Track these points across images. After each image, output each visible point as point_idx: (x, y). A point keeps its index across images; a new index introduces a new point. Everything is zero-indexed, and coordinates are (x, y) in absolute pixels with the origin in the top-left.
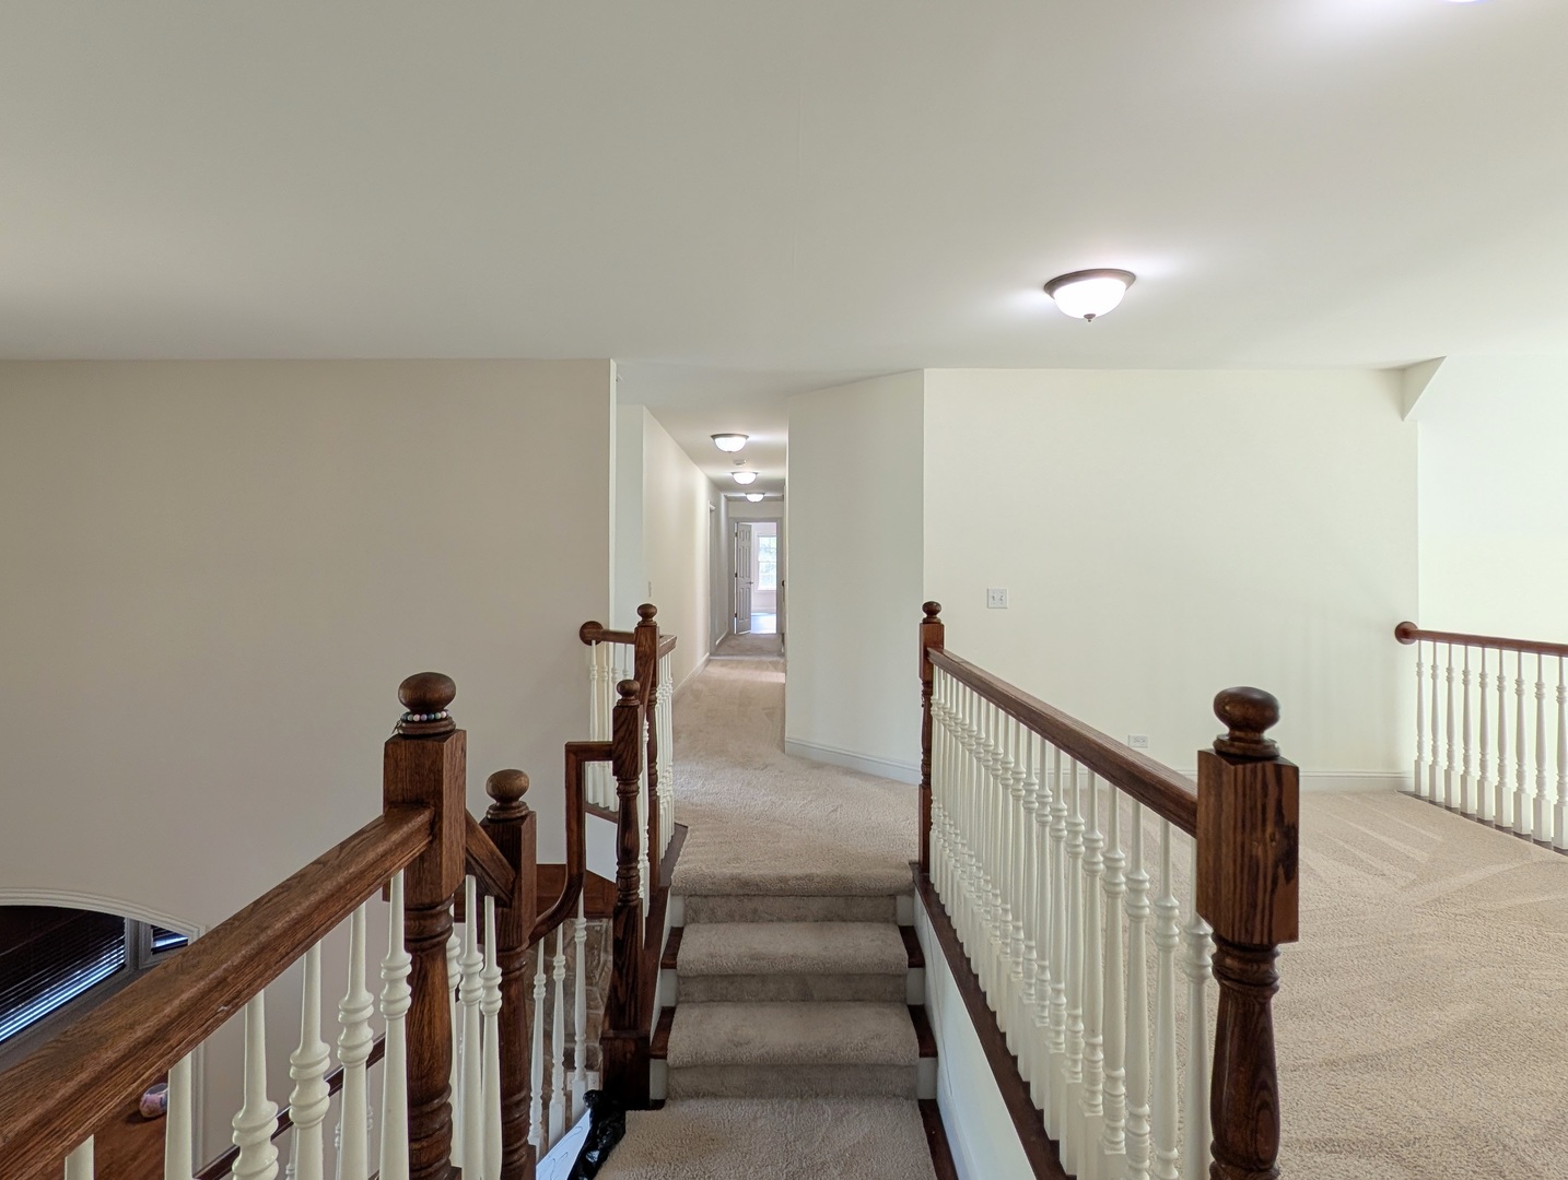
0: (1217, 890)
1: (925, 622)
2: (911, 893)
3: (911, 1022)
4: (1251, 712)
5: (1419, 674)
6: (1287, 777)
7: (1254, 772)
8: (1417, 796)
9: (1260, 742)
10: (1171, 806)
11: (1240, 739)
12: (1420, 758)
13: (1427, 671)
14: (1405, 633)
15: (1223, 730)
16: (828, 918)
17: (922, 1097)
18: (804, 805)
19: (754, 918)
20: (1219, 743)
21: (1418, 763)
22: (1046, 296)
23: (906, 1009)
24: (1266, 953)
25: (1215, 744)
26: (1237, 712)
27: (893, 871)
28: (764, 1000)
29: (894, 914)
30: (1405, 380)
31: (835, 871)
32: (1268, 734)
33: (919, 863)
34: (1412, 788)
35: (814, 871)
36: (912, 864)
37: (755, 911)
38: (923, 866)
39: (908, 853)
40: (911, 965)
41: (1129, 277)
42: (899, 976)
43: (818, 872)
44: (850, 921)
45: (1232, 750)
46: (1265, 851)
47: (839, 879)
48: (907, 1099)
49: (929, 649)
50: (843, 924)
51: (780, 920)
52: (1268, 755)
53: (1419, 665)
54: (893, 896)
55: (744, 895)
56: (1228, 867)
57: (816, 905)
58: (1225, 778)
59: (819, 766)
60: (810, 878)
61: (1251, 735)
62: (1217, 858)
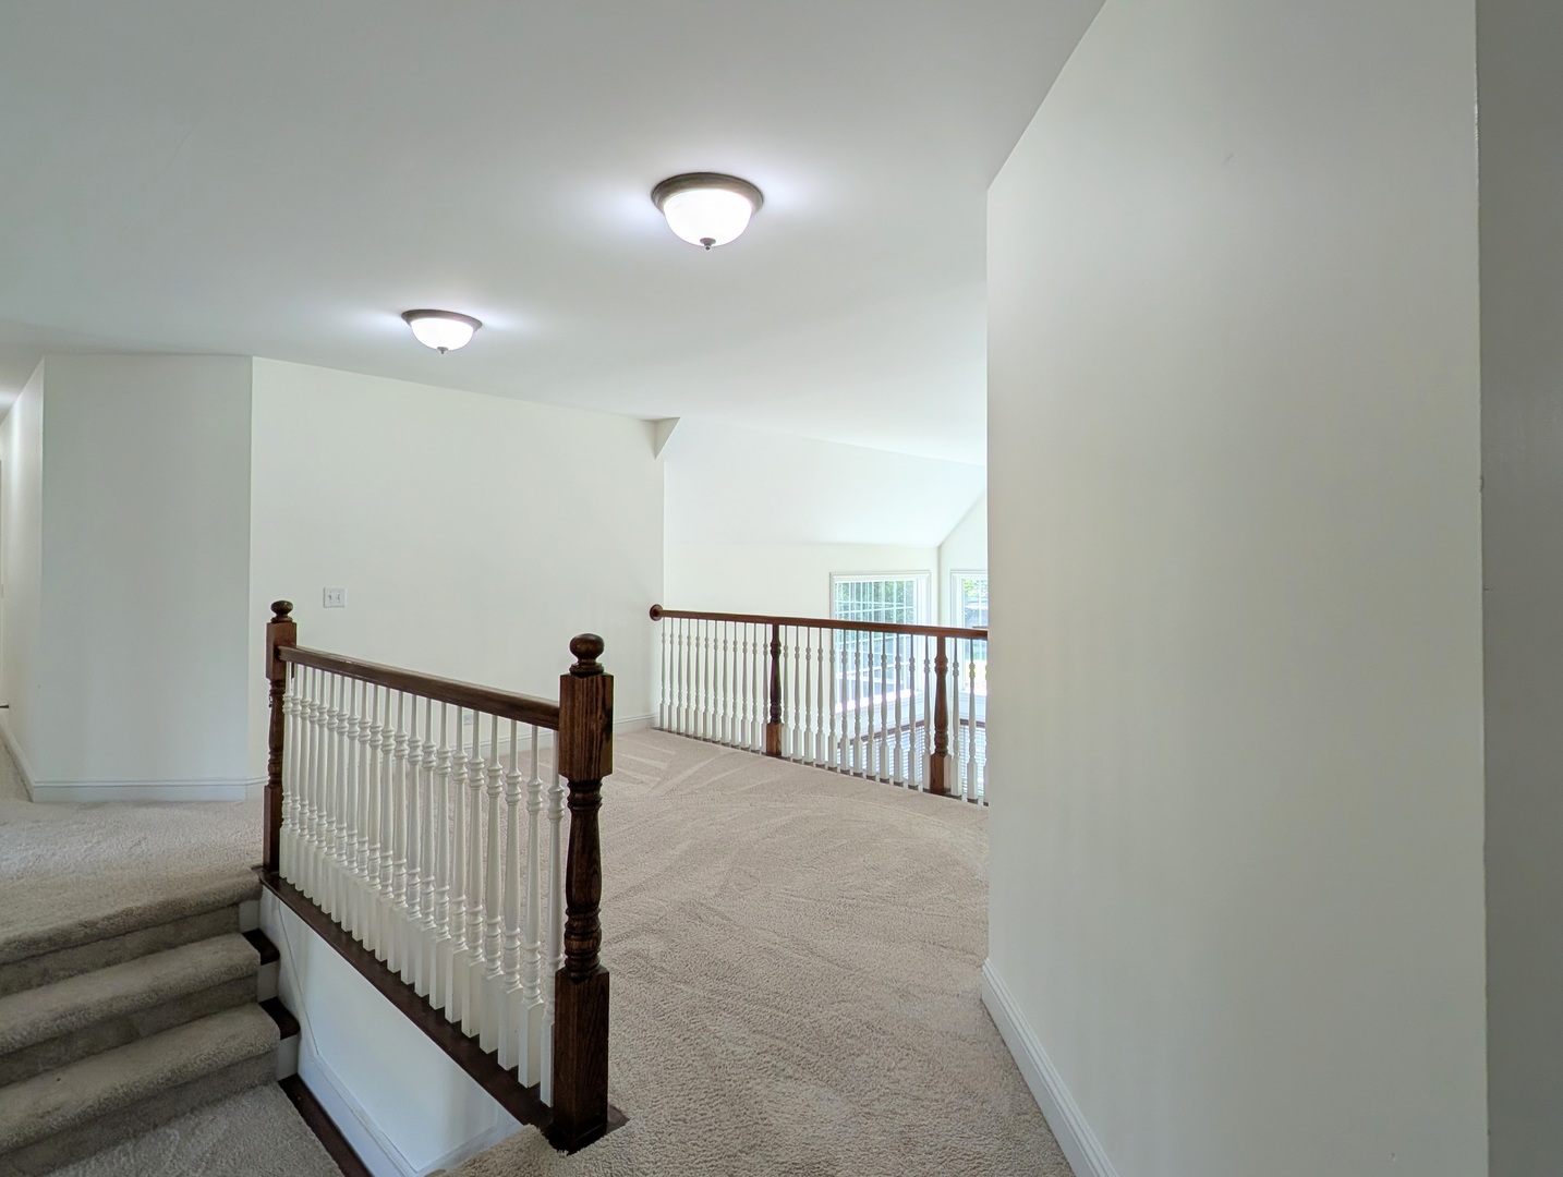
0: (572, 756)
1: (274, 621)
2: (256, 895)
3: (267, 1014)
4: (591, 647)
5: (663, 641)
6: (608, 681)
7: (592, 681)
8: (662, 730)
9: (595, 663)
10: (542, 716)
11: (584, 664)
12: (663, 701)
13: (668, 638)
14: (656, 613)
15: (575, 660)
16: (152, 950)
17: (281, 1077)
18: (91, 848)
19: (46, 979)
20: (573, 669)
21: (662, 706)
22: (403, 322)
23: (260, 1008)
24: (597, 784)
25: (570, 669)
26: (583, 648)
27: (235, 880)
28: (69, 1062)
29: (237, 923)
30: (658, 429)
31: (161, 898)
32: (599, 660)
33: (265, 865)
34: (658, 725)
35: (131, 905)
36: (255, 868)
37: (45, 972)
38: (271, 868)
39: (249, 860)
40: (264, 961)
41: (477, 324)
42: (250, 976)
43: (139, 904)
44: (182, 945)
45: (581, 671)
46: (596, 727)
47: (164, 906)
48: (266, 1085)
49: (280, 647)
50: (173, 951)
51: (83, 972)
52: (598, 671)
53: (663, 635)
54: (235, 905)
55: (26, 958)
56: (578, 739)
57: (133, 942)
58: (577, 687)
59: (97, 805)
60: (128, 913)
61: (590, 661)
62: (572, 735)
